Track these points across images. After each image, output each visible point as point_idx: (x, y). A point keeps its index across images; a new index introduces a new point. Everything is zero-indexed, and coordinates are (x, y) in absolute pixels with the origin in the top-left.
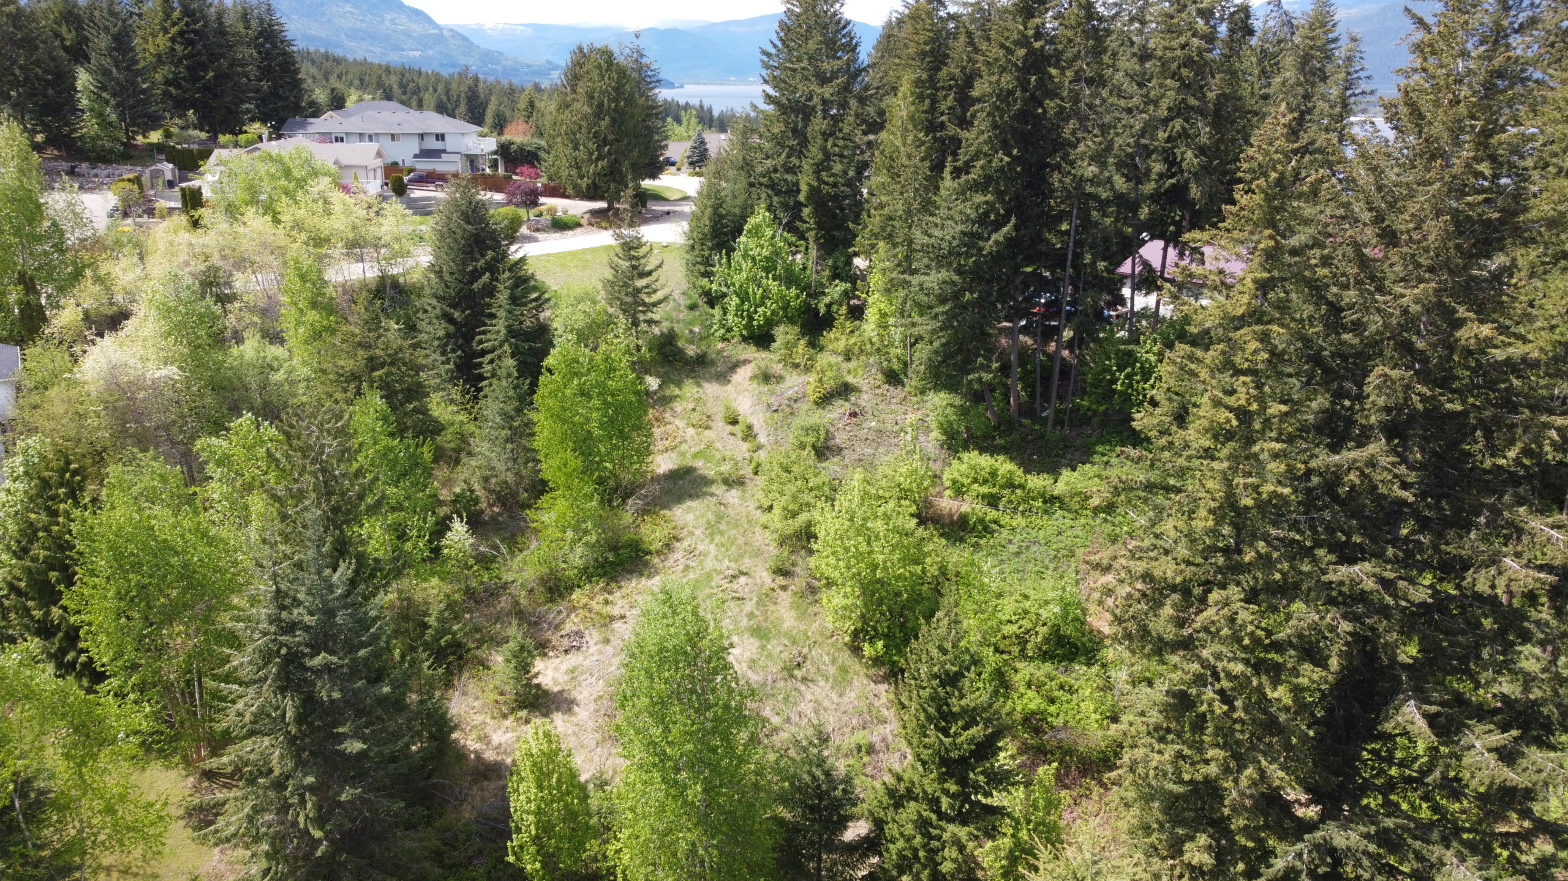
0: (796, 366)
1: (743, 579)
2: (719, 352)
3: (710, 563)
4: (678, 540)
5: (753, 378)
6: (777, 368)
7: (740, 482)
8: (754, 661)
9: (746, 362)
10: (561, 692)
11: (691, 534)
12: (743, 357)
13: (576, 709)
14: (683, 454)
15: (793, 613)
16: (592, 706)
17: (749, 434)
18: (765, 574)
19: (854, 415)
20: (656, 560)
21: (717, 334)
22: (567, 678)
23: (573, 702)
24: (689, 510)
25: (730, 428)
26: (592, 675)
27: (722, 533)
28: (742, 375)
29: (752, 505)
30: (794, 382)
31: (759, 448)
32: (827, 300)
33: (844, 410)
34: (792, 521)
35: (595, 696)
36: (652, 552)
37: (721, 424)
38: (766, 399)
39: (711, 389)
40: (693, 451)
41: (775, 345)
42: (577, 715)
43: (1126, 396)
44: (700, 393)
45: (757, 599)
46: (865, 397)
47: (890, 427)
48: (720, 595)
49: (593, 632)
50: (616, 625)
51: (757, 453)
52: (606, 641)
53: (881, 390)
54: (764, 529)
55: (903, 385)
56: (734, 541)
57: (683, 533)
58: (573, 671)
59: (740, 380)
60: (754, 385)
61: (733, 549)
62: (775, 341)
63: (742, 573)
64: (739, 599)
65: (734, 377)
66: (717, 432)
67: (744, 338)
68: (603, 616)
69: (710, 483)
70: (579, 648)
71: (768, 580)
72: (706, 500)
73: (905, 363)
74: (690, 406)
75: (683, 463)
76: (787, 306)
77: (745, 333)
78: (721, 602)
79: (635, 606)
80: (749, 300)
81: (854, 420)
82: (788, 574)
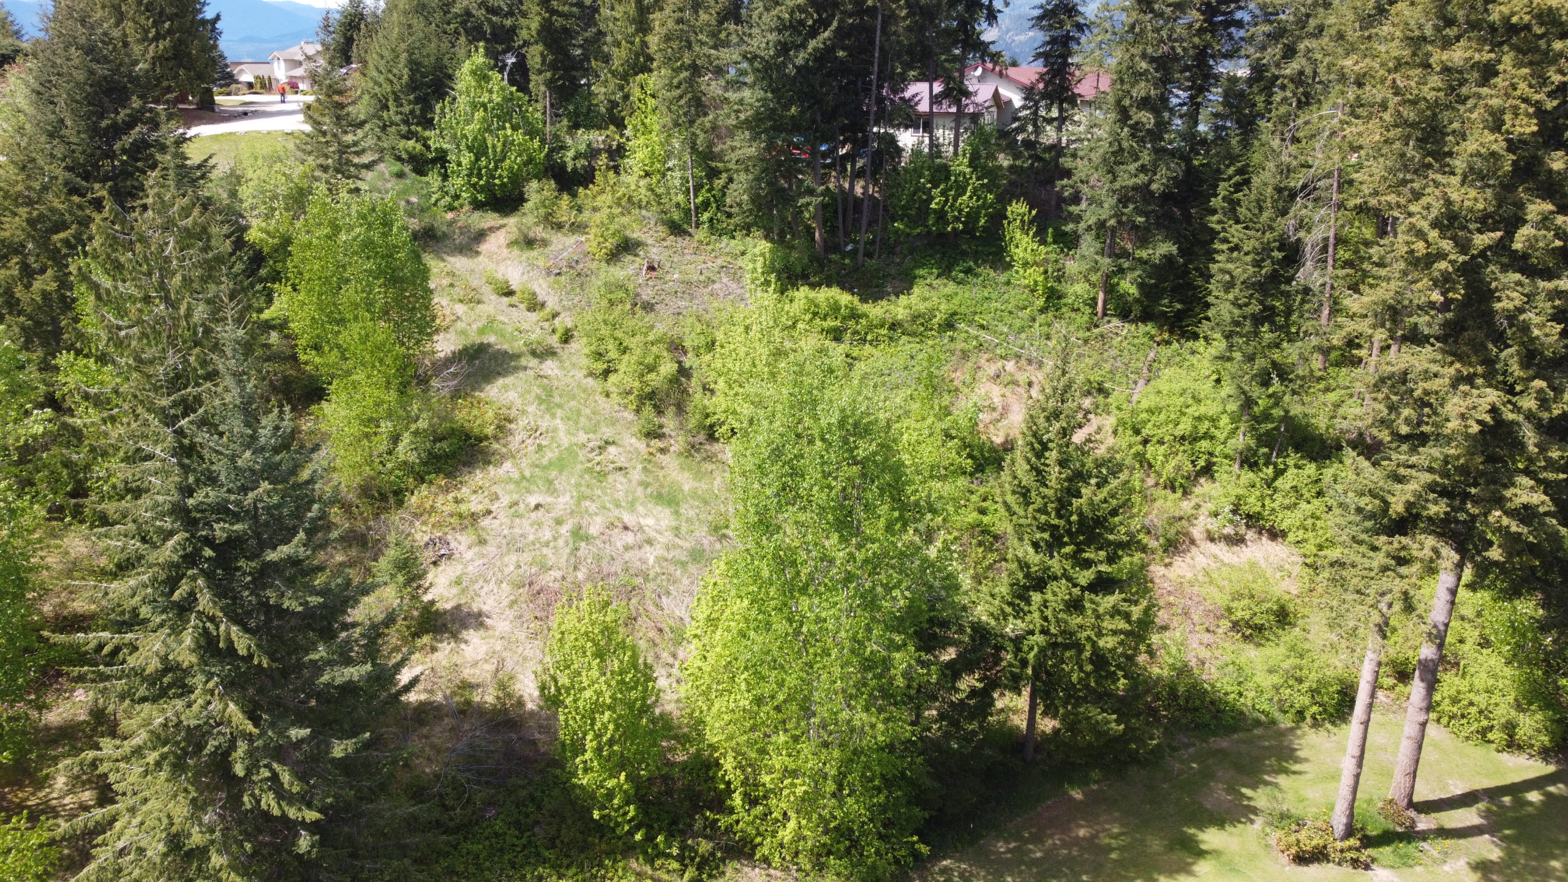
0: (559, 226)
1: (612, 449)
2: (451, 223)
3: (565, 440)
4: (510, 422)
5: (511, 244)
6: (539, 232)
7: (549, 353)
8: (677, 528)
9: (492, 229)
10: (458, 607)
11: (524, 412)
12: (485, 225)
13: (488, 622)
14: (463, 333)
15: (686, 475)
16: (510, 614)
17: (535, 305)
18: (634, 440)
19: (651, 268)
20: (495, 446)
21: (442, 203)
22: (455, 590)
23: (480, 614)
24: (506, 388)
25: (506, 300)
26: (486, 581)
27: (560, 406)
28: (494, 244)
29: (580, 375)
30: (564, 244)
31: (555, 315)
32: (571, 154)
33: (637, 265)
34: (652, 376)
35: (506, 602)
36: (487, 438)
37: (494, 297)
38: (541, 263)
39: (459, 263)
40: (474, 327)
41: (528, 205)
42: (493, 628)
43: (941, 215)
44: (449, 268)
45: (640, 467)
46: (654, 250)
47: (695, 277)
48: (598, 468)
49: (458, 536)
50: (485, 522)
51: (557, 321)
52: (482, 542)
53: (668, 243)
54: (608, 396)
55: (690, 235)
56: (579, 413)
57: (513, 413)
58: (458, 582)
59: (494, 249)
60: (516, 251)
61: (583, 421)
62: (527, 201)
63: (607, 443)
64: (621, 469)
65: (484, 248)
66: (493, 305)
67: (477, 205)
68: (460, 516)
69: (517, 356)
70: (450, 557)
71: (641, 445)
72: (521, 374)
73: (687, 212)
74: (446, 282)
75: (468, 342)
76: (530, 160)
77: (481, 197)
78: (602, 475)
79: (497, 498)
80: (486, 154)
81: (654, 274)
82: (660, 436)
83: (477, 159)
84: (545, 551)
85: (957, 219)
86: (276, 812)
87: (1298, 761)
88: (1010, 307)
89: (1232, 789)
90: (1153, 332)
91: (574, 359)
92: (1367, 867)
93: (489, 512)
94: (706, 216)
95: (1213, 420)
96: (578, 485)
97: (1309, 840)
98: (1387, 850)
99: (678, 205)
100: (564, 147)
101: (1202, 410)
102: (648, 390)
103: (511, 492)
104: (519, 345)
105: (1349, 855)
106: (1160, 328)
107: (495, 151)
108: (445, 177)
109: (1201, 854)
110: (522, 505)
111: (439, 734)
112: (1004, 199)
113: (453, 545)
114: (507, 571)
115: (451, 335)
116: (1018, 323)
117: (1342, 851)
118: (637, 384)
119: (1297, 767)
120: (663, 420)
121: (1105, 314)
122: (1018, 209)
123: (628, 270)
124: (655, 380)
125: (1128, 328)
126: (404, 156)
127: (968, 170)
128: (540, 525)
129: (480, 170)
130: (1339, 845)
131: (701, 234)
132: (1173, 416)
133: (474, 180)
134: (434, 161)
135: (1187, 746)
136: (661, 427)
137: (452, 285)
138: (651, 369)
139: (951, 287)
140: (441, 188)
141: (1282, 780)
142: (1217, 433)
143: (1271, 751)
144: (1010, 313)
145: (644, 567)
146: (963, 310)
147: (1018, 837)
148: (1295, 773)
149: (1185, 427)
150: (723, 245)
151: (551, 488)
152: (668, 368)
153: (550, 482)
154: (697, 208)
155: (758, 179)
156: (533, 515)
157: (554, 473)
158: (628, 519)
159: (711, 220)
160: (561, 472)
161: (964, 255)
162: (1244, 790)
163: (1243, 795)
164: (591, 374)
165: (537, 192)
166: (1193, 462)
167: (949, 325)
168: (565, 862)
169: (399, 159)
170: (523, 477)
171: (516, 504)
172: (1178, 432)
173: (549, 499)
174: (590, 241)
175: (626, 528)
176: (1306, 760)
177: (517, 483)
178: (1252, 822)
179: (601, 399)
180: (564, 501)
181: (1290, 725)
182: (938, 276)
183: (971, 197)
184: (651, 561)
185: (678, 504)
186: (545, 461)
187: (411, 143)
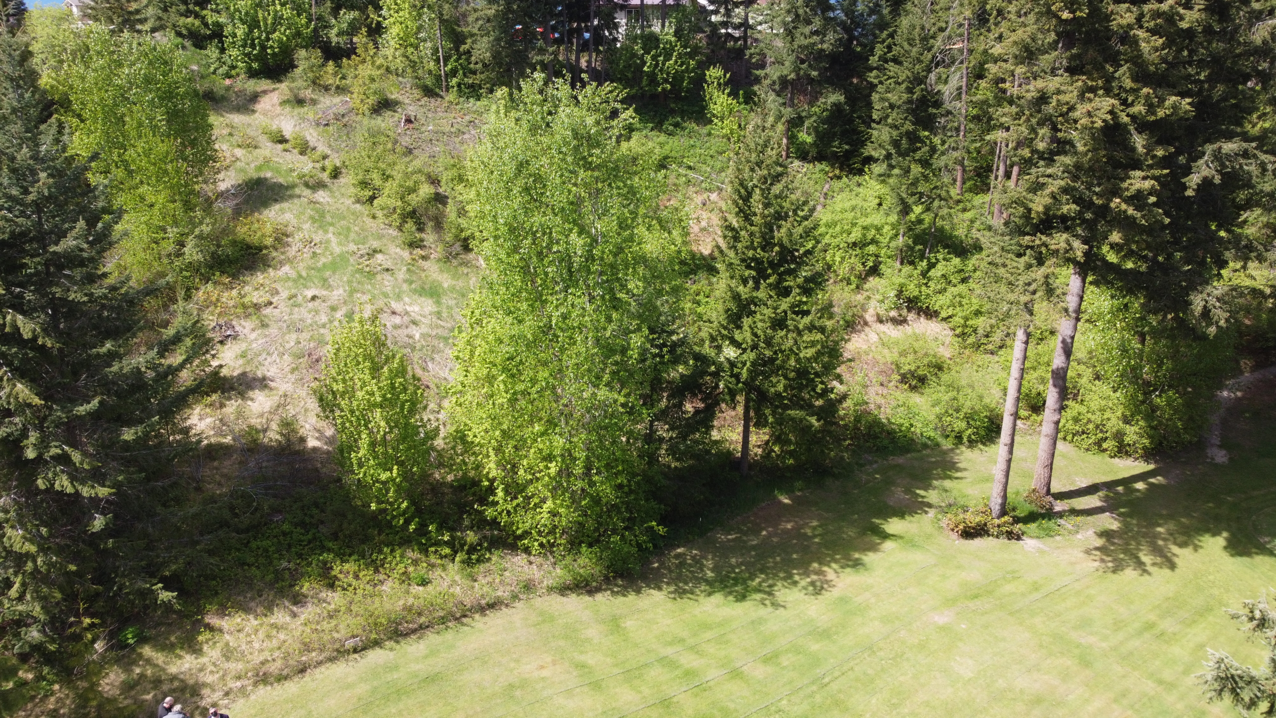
0: (327, 88)
1: (379, 257)
2: (228, 89)
3: (337, 250)
4: (287, 236)
5: (284, 103)
6: (308, 94)
7: (320, 185)
8: (439, 313)
9: (265, 92)
10: (244, 374)
11: (299, 229)
12: (259, 89)
13: (272, 384)
14: (242, 170)
15: (445, 275)
16: (292, 377)
17: (304, 149)
18: (398, 250)
19: (409, 121)
20: (274, 254)
21: (221, 71)
22: (241, 361)
23: (264, 379)
24: (283, 211)
25: (280, 147)
26: (268, 354)
27: (332, 224)
28: (267, 103)
29: (349, 202)
30: (331, 103)
31: (325, 157)
32: (335, 31)
33: (396, 119)
34: (414, 196)
35: (287, 369)
36: (266, 247)
37: (269, 144)
38: (311, 116)
39: (237, 119)
40: (252, 165)
41: (298, 71)
42: (276, 389)
43: (652, 77)
44: (228, 121)
45: (405, 268)
46: (411, 108)
47: (447, 129)
48: (368, 269)
49: (242, 322)
50: (268, 311)
51: (327, 162)
52: (264, 325)
53: (423, 102)
54: (374, 217)
55: (442, 97)
56: (349, 229)
57: (290, 229)
58: (243, 355)
59: (268, 107)
60: (288, 109)
61: (352, 236)
62: (297, 67)
63: (375, 251)
64: (387, 270)
65: (258, 107)
66: (268, 149)
67: (252, 74)
68: (244, 306)
69: (293, 186)
70: (235, 337)
71: (406, 254)
72: (296, 201)
73: (438, 78)
74: (225, 132)
75: (246, 178)
76: (298, 34)
77: (255, 65)
78: (371, 275)
79: (277, 293)
80: (259, 27)
81: (411, 126)
82: (422, 247)
83: (251, 31)
84: (322, 331)
85: (666, 81)
86: (70, 490)
87: (958, 470)
88: (711, 152)
89: (908, 491)
90: (827, 169)
91: (343, 190)
92: (1019, 538)
93: (271, 303)
94: (454, 81)
95: (878, 229)
96: (349, 282)
97: (974, 519)
98: (1033, 526)
99: (430, 72)
100: (328, 26)
101: (868, 221)
102: (409, 209)
103: (290, 288)
104: (293, 178)
105: (1004, 529)
106: (833, 166)
107: (266, 24)
108: (223, 50)
109: (886, 536)
110: (300, 298)
111: (228, 466)
112: (704, 66)
113: (237, 329)
114: (288, 346)
115: (232, 173)
116: (719, 165)
117: (999, 526)
118: (399, 203)
119: (959, 474)
120: (423, 235)
121: (788, 157)
122: (714, 73)
123: (387, 122)
124: (414, 200)
125: (807, 167)
126: (184, 32)
127: (673, 39)
128: (317, 312)
129: (253, 40)
130: (997, 521)
131: (451, 96)
132: (846, 227)
133: (248, 50)
134: (211, 37)
135: (871, 463)
136: (422, 240)
137: (231, 134)
138: (413, 190)
139: (663, 138)
140: (219, 59)
141: (947, 483)
142: (881, 239)
143: (936, 465)
144: (712, 157)
145: (411, 341)
146: (673, 154)
147: (740, 531)
148: (957, 478)
149: (856, 235)
150: (470, 105)
151: (325, 283)
152: (426, 190)
153: (325, 280)
154: (446, 75)
155: (498, 39)
156: (310, 305)
157: (328, 274)
158: (395, 306)
159: (459, 85)
160: (334, 272)
161: (673, 112)
162: (918, 491)
163: (918, 495)
164: (358, 201)
165: (305, 59)
166: (863, 264)
167: (662, 165)
168: (348, 551)
169: (179, 34)
170: (300, 276)
171: (295, 296)
172: (852, 238)
173: (324, 293)
174: (354, 100)
175: (394, 313)
176: (965, 469)
177: (295, 281)
178: (926, 512)
179: (369, 221)
180: (338, 294)
181: (950, 446)
182: (652, 130)
183: (676, 62)
184: (417, 337)
185: (439, 296)
186: (320, 264)
187: (190, 20)
